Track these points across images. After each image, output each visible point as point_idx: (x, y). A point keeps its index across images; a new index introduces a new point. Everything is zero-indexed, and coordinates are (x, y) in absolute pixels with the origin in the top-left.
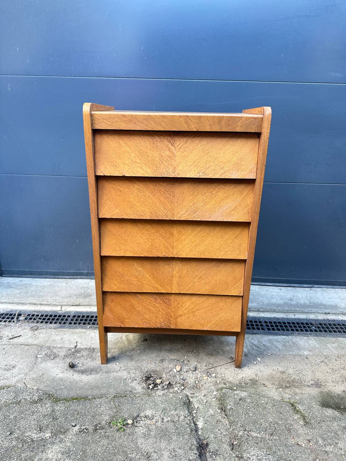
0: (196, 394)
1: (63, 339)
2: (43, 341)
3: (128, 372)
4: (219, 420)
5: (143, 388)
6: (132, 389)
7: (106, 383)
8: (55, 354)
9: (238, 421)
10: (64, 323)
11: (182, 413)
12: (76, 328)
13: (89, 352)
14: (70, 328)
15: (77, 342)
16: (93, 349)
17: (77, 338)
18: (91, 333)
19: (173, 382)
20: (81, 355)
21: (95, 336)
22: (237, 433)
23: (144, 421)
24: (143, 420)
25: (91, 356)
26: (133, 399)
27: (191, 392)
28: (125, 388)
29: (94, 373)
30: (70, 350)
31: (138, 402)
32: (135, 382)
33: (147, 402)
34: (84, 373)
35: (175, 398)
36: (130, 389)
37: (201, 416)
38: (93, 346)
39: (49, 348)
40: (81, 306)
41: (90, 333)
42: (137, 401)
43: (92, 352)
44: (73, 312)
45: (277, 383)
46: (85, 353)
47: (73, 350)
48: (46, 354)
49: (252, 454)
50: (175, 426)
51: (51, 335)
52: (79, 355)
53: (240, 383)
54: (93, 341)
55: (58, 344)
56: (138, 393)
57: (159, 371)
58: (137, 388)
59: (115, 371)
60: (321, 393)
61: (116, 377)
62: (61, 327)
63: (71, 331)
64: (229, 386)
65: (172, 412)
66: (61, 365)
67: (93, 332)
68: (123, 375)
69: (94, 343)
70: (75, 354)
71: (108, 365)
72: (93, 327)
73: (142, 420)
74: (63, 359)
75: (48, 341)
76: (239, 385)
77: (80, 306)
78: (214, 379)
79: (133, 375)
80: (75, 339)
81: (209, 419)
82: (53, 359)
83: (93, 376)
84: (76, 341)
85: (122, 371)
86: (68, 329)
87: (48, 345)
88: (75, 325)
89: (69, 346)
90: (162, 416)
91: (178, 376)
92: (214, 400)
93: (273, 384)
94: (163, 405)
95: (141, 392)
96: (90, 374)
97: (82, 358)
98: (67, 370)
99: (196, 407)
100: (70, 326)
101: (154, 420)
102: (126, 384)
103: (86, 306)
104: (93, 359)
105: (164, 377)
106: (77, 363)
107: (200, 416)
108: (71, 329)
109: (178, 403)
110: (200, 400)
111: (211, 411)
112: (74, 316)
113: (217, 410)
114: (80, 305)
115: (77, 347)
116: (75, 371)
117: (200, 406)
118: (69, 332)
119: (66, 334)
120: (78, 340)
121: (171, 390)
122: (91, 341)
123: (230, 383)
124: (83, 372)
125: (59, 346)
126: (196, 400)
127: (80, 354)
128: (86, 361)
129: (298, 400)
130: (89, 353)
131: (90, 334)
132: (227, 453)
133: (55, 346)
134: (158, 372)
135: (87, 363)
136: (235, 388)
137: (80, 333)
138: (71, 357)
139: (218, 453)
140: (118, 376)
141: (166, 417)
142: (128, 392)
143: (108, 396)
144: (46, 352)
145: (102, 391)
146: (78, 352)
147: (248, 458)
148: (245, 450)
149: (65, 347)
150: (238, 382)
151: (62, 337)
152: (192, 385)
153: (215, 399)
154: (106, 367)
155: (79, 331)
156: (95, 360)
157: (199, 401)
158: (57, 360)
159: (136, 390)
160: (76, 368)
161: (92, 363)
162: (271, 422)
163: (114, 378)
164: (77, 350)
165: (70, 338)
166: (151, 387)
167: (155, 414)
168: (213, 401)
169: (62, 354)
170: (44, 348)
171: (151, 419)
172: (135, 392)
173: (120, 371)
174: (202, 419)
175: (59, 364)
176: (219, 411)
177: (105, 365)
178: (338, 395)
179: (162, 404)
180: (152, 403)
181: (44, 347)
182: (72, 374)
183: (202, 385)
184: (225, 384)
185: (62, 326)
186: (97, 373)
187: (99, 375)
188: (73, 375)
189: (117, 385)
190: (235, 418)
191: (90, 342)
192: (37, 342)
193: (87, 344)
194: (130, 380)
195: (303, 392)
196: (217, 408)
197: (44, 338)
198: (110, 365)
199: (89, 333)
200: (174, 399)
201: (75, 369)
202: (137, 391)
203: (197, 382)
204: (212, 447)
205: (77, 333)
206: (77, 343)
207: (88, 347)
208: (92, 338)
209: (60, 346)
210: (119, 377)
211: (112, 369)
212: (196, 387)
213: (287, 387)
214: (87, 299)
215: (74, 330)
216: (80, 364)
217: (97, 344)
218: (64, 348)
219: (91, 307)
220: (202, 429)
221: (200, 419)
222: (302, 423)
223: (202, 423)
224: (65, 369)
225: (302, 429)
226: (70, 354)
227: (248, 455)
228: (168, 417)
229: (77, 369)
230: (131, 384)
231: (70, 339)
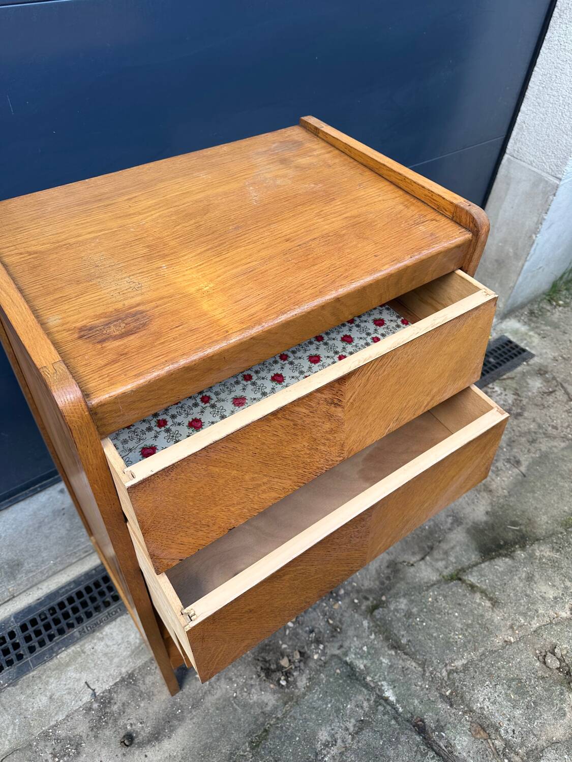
0: (346, 644)
1: (55, 697)
2: (19, 730)
3: (225, 679)
4: (403, 668)
5: (274, 692)
6: (262, 708)
7: (216, 729)
8: (70, 740)
9: (431, 658)
10: (20, 657)
11: (360, 697)
12: (53, 652)
13: (128, 688)
14: (40, 661)
15: (86, 683)
16: (129, 676)
17: (78, 674)
18: (95, 644)
19: (304, 647)
20: (119, 704)
21: (108, 646)
22: (440, 676)
23: (328, 753)
24: (326, 753)
25: (138, 694)
26: (282, 727)
27: (337, 645)
28: (250, 713)
29: (176, 723)
30: (90, 709)
31: (293, 728)
32: (253, 690)
33: (304, 716)
34: (160, 738)
35: (331, 677)
36: (258, 711)
37: (381, 679)
38: (123, 670)
39: (45, 736)
40: (18, 595)
41: (92, 645)
42: (290, 726)
43: (134, 684)
44: (12, 619)
45: (416, 549)
46: (122, 697)
47: (95, 706)
48: (52, 753)
49: (481, 699)
50: (375, 731)
51: (19, 703)
52: (116, 707)
53: (382, 583)
54: (116, 660)
55: (56, 714)
56: (276, 708)
57: (270, 641)
58: (266, 701)
59: (205, 693)
60: (468, 531)
61: (216, 703)
62: (22, 672)
63: (52, 667)
64: (374, 599)
65: (349, 706)
66: (104, 753)
67: (95, 641)
68: (224, 690)
69: (121, 664)
70: (108, 710)
71: (184, 691)
72: (85, 629)
73: (325, 756)
74: (96, 737)
75: (30, 723)
76: (382, 587)
77: (15, 599)
78: (347, 600)
79: (241, 681)
80: (79, 680)
81: (392, 676)
82: (79, 753)
83: (180, 731)
84: (83, 684)
85: (216, 684)
86: (41, 668)
87: (37, 732)
88: (45, 648)
89: (81, 704)
90: (342, 725)
91: (300, 631)
92: (373, 637)
93: (414, 554)
94: (329, 705)
95: (277, 701)
96: (171, 731)
97: (128, 711)
98: (124, 755)
99: (362, 667)
100: (37, 658)
101: (339, 741)
102: (245, 706)
103: (28, 592)
104: (149, 696)
105: (285, 648)
106: (129, 727)
107: (380, 681)
108: (45, 661)
109: (343, 685)
110: (358, 650)
111: (384, 660)
112: (24, 628)
113: (390, 652)
114: (14, 597)
115: (97, 694)
116: (141, 745)
117: (365, 662)
118: (49, 673)
119: (48, 681)
120: (85, 677)
121: (312, 664)
122: (111, 661)
123: (370, 591)
124: (156, 736)
125: (61, 717)
126: (353, 656)
127: (115, 703)
128: (141, 711)
129: (455, 563)
130: (129, 690)
131: (96, 647)
132: (450, 716)
133: (52, 723)
134: (269, 645)
135: (148, 713)
136: (384, 598)
137: (73, 659)
138: (105, 722)
139: (443, 724)
140: (219, 699)
141: (348, 723)
142: (261, 719)
143: (242, 753)
144: (49, 750)
145: (224, 751)
146: (109, 702)
147: (481, 708)
148: (470, 699)
149: (75, 711)
150: (377, 583)
151: (48, 694)
152: (328, 632)
153: (373, 635)
154: (185, 696)
155: (67, 655)
156: (154, 697)
157: (359, 654)
158: (86, 748)
159: (267, 704)
160: (137, 737)
161: (156, 706)
162: (462, 629)
163: (217, 709)
164: (105, 701)
165: (65, 685)
166: (283, 683)
167: (333, 729)
168: (374, 640)
169: (82, 728)
170: (36, 746)
171: (334, 743)
172: (269, 708)
173: (213, 687)
174: (384, 683)
175: (99, 755)
176: (393, 653)
177: (179, 694)
178: (486, 523)
179: (327, 704)
180: (312, 713)
181: (35, 743)
182: (143, 757)
183: (340, 621)
184: (367, 599)
185: (19, 668)
186: (181, 719)
187: (188, 721)
188: (146, 756)
189: (234, 718)
190: (424, 656)
191: (111, 664)
192: (7, 742)
193: (108, 674)
194: (245, 694)
195: (452, 545)
196: (386, 649)
197: (14, 724)
198: (188, 687)
199: (90, 647)
200: (331, 680)
201: (136, 741)
202: (270, 704)
203: (331, 622)
204: (430, 720)
205: (68, 665)
206: (89, 687)
207: (118, 680)
208: (106, 654)
209: (62, 714)
210: (222, 700)
211: (198, 693)
212: (335, 631)
213: (431, 548)
214: (20, 576)
215: (55, 661)
216: (135, 725)
217: (127, 661)
218: (73, 713)
219: (39, 586)
220: (398, 701)
221: (382, 685)
222: (488, 604)
223: (391, 691)
224: (119, 755)
225: (495, 615)
226: (98, 718)
227: (479, 705)
228: (350, 719)
229: (141, 738)
230: (251, 699)
231: (67, 687)
